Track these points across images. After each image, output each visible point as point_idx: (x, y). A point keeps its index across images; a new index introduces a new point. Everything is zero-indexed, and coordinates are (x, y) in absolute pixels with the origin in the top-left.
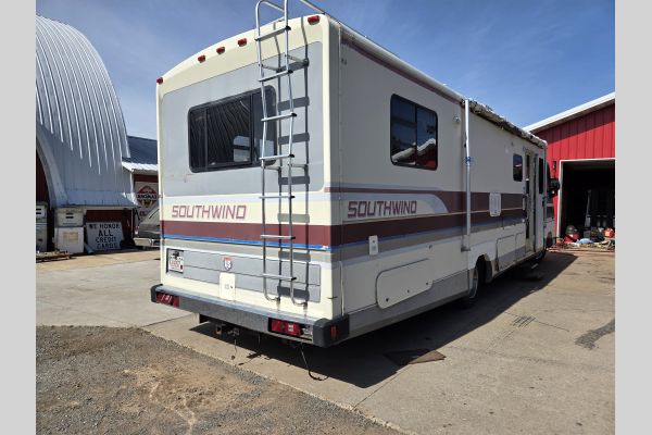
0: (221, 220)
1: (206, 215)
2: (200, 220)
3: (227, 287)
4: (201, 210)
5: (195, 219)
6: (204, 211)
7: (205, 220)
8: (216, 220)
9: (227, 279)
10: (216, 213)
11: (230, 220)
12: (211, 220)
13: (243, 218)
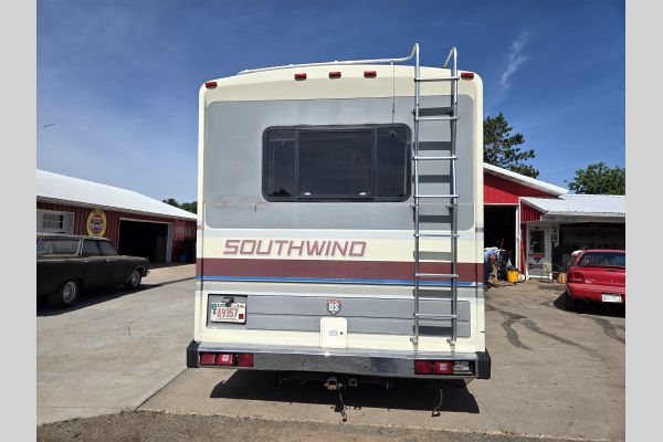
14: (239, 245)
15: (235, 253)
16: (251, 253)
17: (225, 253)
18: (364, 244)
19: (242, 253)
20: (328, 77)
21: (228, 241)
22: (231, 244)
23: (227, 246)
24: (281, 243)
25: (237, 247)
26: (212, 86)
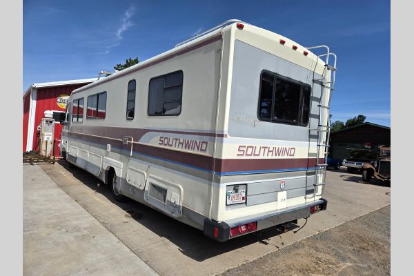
0: (281, 157)
1: (270, 153)
2: (265, 157)
3: (282, 200)
4: (267, 150)
5: (261, 157)
6: (269, 151)
7: (270, 157)
8: (278, 157)
9: (282, 195)
10: (278, 153)
11: (286, 157)
12: (274, 157)
13: (293, 155)
14: (245, 149)
15: (242, 155)
16: (251, 155)
17: (238, 155)
18: (294, 149)
19: (247, 155)
20: (291, 47)
21: (240, 147)
22: (241, 149)
23: (239, 150)
24: (265, 148)
25: (243, 151)
26: (240, 27)
